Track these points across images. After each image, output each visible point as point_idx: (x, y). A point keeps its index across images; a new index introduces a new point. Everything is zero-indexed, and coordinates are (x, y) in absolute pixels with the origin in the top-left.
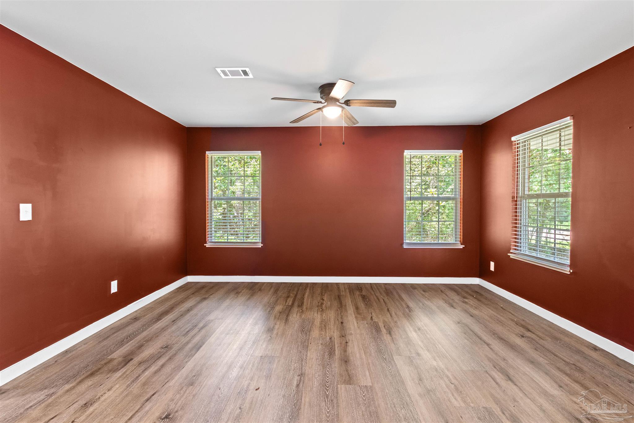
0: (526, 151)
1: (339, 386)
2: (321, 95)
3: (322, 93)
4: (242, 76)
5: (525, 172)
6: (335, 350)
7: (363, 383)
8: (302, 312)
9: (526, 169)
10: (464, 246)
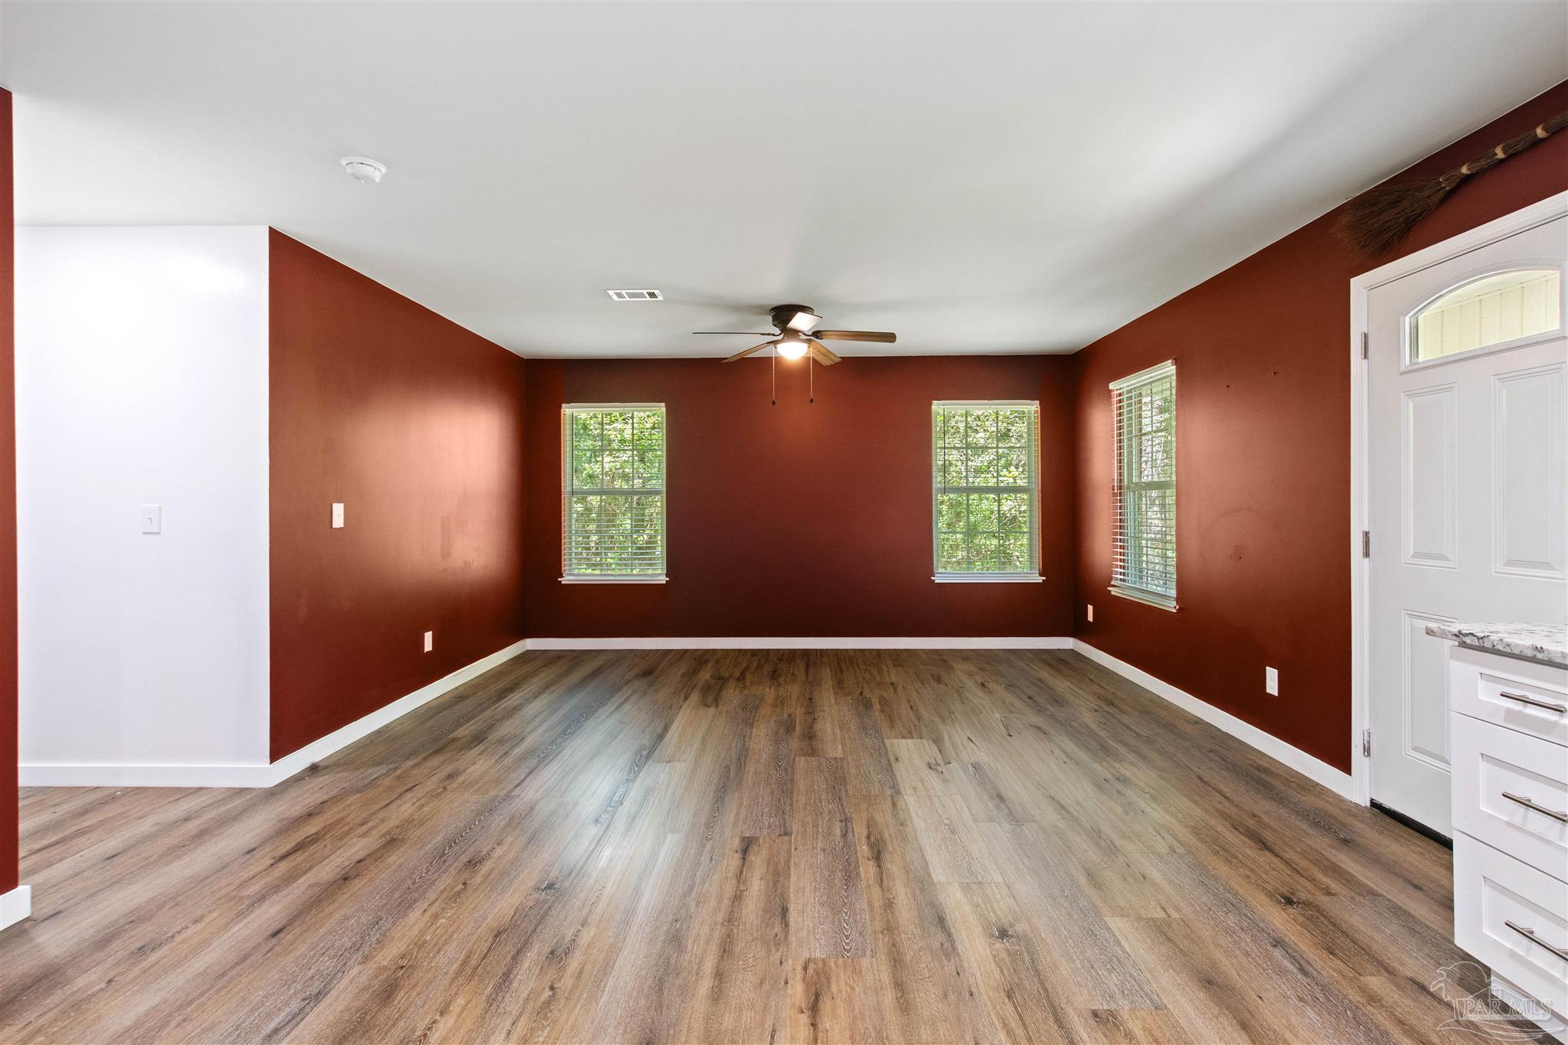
0: (1133, 408)
1: (797, 758)
2: (773, 321)
3: (775, 318)
4: (646, 297)
5: (1132, 444)
6: (795, 726)
7: (831, 754)
8: (744, 686)
9: (1134, 439)
10: (1045, 578)
